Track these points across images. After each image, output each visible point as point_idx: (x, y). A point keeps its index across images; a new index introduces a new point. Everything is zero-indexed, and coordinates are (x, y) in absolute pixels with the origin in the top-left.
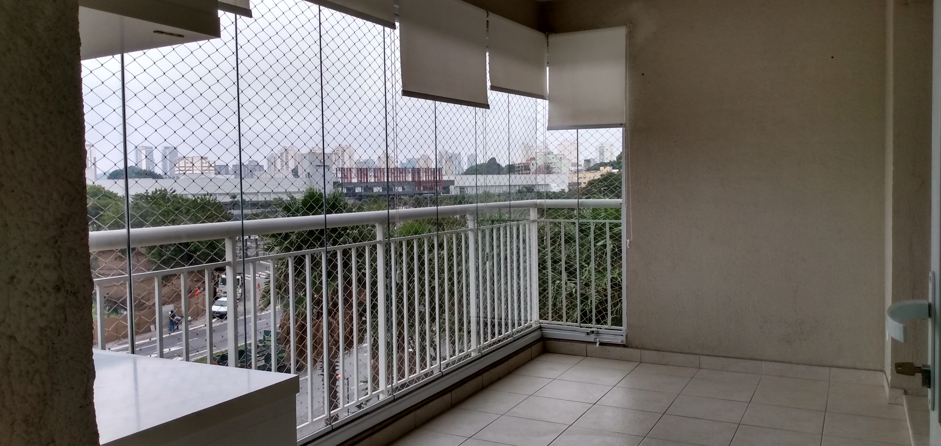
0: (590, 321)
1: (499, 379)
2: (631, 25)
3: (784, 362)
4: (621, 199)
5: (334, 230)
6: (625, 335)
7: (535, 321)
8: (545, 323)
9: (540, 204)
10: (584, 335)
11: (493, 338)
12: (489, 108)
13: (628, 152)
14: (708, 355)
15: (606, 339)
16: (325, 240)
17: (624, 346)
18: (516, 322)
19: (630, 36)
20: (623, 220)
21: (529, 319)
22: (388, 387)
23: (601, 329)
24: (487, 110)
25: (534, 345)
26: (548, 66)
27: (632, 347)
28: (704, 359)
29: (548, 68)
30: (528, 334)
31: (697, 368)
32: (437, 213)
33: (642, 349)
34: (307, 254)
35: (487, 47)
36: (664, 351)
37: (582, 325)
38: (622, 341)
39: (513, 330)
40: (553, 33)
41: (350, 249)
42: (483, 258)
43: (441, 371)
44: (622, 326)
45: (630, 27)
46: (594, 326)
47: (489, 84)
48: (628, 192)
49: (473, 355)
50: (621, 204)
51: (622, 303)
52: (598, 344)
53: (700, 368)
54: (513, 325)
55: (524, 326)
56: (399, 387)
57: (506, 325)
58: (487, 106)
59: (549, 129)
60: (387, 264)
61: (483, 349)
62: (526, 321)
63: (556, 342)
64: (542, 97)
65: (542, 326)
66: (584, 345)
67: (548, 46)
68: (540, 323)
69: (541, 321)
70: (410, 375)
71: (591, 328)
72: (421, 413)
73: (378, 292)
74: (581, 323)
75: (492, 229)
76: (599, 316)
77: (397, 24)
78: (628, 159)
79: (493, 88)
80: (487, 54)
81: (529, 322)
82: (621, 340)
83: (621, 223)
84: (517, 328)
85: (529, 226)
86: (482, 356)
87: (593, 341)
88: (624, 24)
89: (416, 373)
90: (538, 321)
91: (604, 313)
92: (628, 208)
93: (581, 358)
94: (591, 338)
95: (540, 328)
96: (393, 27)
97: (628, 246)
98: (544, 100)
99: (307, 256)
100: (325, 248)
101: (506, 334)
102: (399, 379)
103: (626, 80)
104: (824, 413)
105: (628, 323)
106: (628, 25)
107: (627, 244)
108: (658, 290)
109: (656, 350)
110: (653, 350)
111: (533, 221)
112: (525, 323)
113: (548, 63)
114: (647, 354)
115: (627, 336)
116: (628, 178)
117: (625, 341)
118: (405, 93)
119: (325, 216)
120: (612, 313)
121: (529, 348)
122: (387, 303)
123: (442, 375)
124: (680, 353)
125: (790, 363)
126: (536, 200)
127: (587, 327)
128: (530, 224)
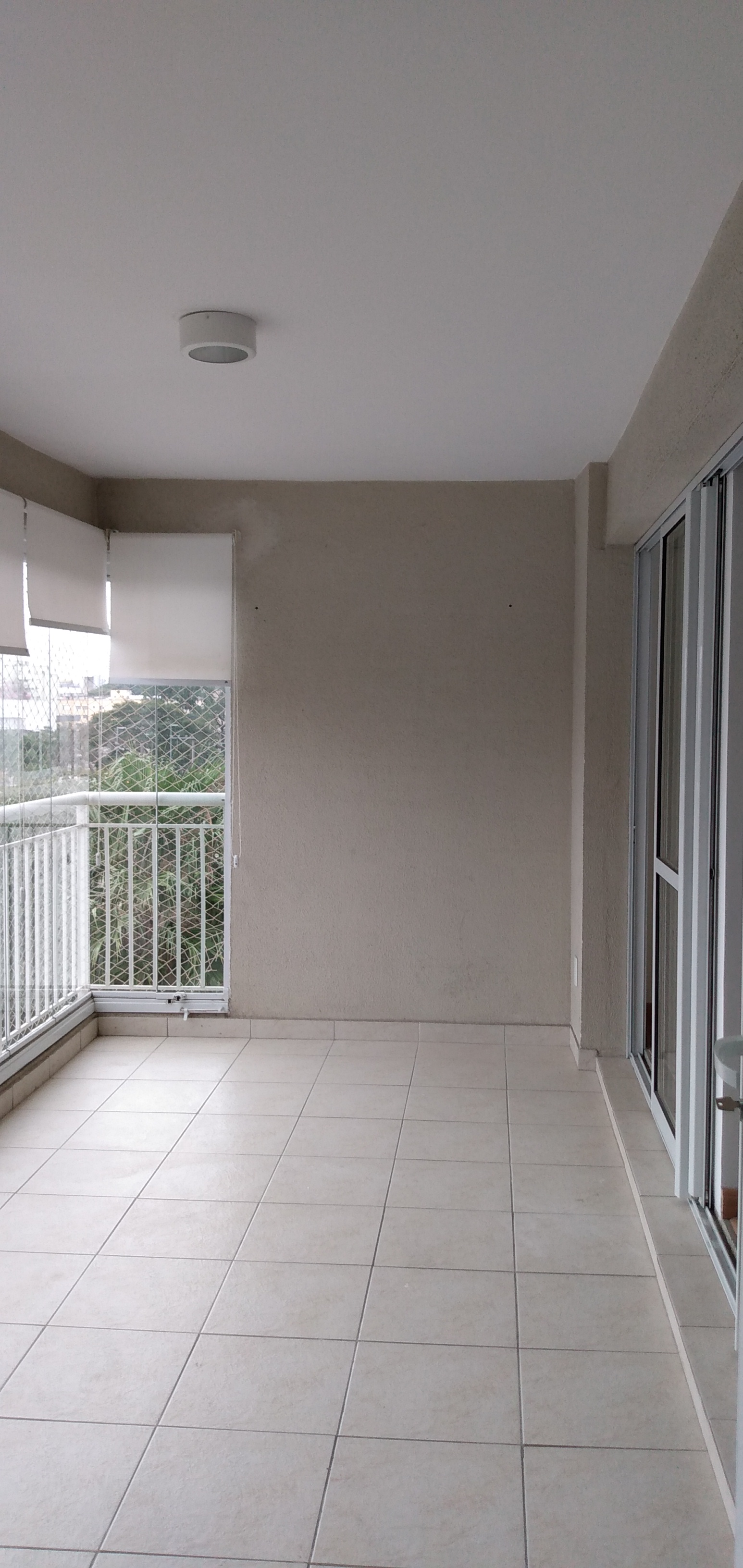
1: (36, 1089)
2: (240, 533)
3: (448, 1022)
4: (223, 791)
6: (226, 999)
7: (83, 988)
8: (100, 990)
9: (94, 800)
10: (165, 1003)
11: (22, 1023)
12: (28, 655)
13: (235, 723)
14: (346, 1020)
15: (197, 1008)
17: (226, 1016)
19: (238, 549)
20: (227, 826)
23: (190, 992)
24: (24, 656)
25: (85, 1026)
26: (108, 580)
27: (238, 1017)
28: (341, 1026)
29: (108, 584)
30: (74, 1010)
31: (331, 1040)
33: (251, 1017)
35: (25, 553)
36: (284, 1019)
39: (52, 1006)
40: (118, 532)
44: (223, 985)
45: (238, 535)
46: (178, 988)
47: (27, 615)
48: (235, 782)
50: (223, 800)
51: (223, 950)
52: (186, 1016)
53: (335, 1040)
54: (51, 997)
58: (25, 652)
61: (11, 1043)
62: (69, 989)
63: (118, 1018)
64: (99, 631)
65: (94, 995)
66: (163, 1020)
67: (108, 551)
68: (91, 990)
69: (93, 986)
71: (175, 991)
74: (160, 985)
76: (186, 972)
78: (235, 734)
79: (34, 622)
80: (25, 564)
81: (73, 989)
82: (221, 1008)
83: (223, 830)
84: (56, 1002)
85: (76, 835)
86: (11, 1056)
87: (178, 1012)
88: (231, 531)
90: (87, 987)
91: (195, 966)
92: (235, 808)
93: (159, 1040)
94: (176, 1007)
95: (92, 997)
97: (235, 865)
98: (104, 636)
101: (42, 1013)
103: (233, 614)
104: (505, 1093)
105: (232, 979)
106: (235, 532)
107: (232, 862)
109: (273, 1018)
110: (268, 1018)
111: (82, 827)
113: (108, 576)
114: (260, 1026)
115: (230, 999)
116: (235, 762)
117: (227, 1008)
121: (77, 1032)
126: (87, 793)
127: (168, 991)
128: (75, 832)
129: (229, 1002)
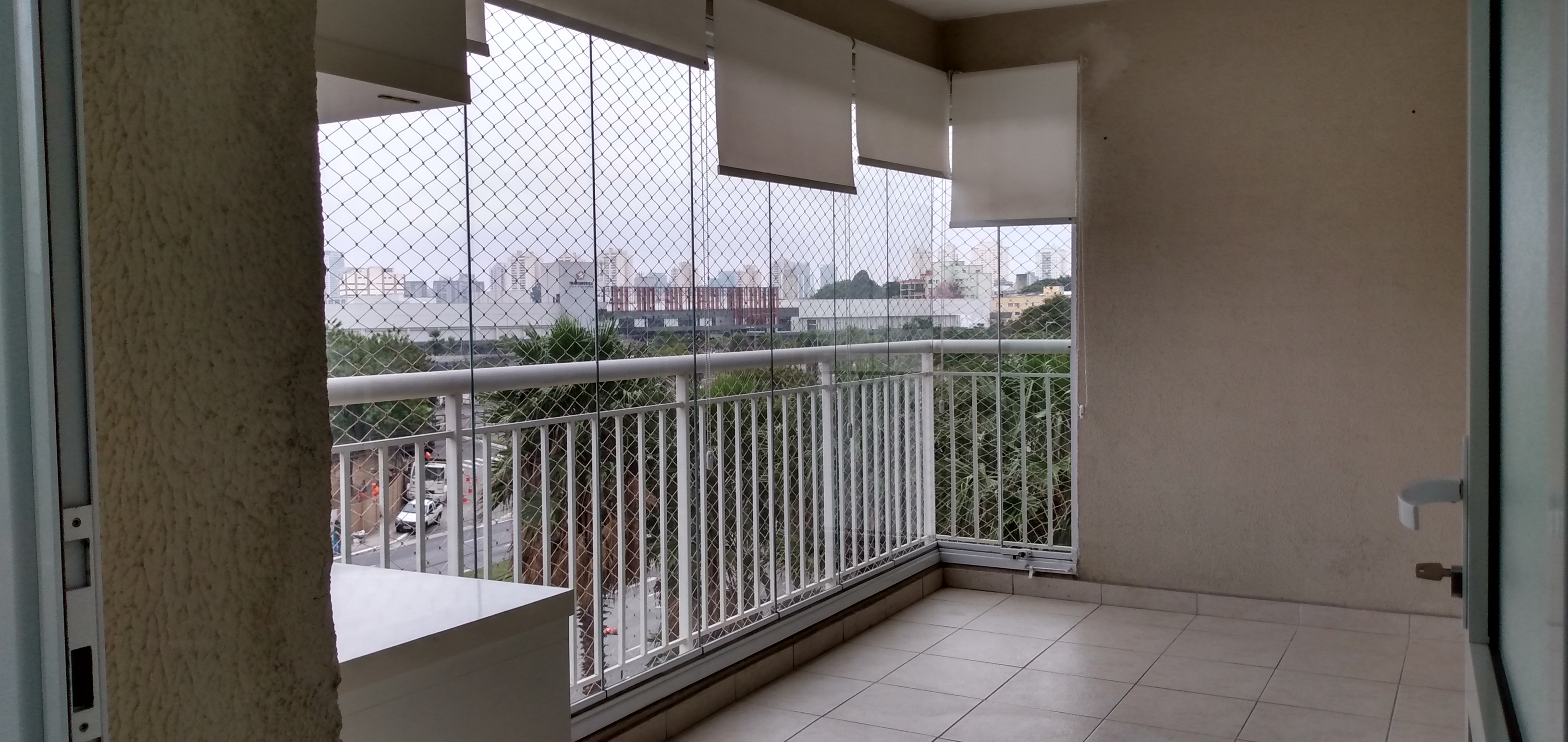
0: (1017, 537)
1: (871, 627)
2: (1086, 59)
3: (1334, 605)
4: (1070, 339)
5: (609, 385)
6: (1075, 559)
7: (930, 537)
8: (946, 540)
9: (938, 348)
10: (1009, 559)
11: (859, 562)
12: (856, 193)
13: (1081, 264)
14: (1210, 594)
15: (1045, 566)
16: (597, 401)
17: (1074, 577)
18: (898, 538)
19: (1084, 77)
20: (1073, 376)
21: (919, 533)
22: (694, 634)
23: (1037, 549)
24: (852, 195)
25: (927, 574)
26: (950, 125)
27: (1088, 580)
28: (1205, 599)
29: (951, 128)
30: (917, 557)
31: (1193, 614)
32: (772, 360)
33: (1103, 582)
34: (570, 423)
35: (853, 95)
36: (1139, 586)
37: (1006, 542)
38: (1071, 570)
39: (893, 550)
40: (961, 72)
41: (635, 415)
42: (845, 434)
43: (776, 612)
44: (1071, 546)
45: (1084, 62)
46: (1025, 545)
47: (856, 154)
48: (1080, 328)
49: (828, 588)
50: (1069, 347)
51: (1070, 508)
52: (1031, 574)
53: (1197, 614)
54: (894, 543)
55: (911, 543)
56: (710, 636)
57: (883, 541)
58: (852, 190)
59: (953, 225)
60: (693, 438)
61: (845, 578)
62: (914, 536)
63: (963, 571)
64: (941, 174)
65: (940, 544)
66: (1008, 576)
67: (951, 93)
68: (937, 540)
69: (939, 536)
70: (727, 618)
71: (1020, 548)
72: (745, 677)
73: (678, 485)
74: (1005, 540)
75: (860, 386)
76: (1034, 529)
77: (711, 61)
78: (1081, 275)
79: (863, 161)
80: (854, 106)
81: (919, 537)
82: (1068, 569)
83: (1069, 379)
84: (899, 547)
85: (920, 383)
86: (843, 590)
87: (1023, 568)
88: (1076, 58)
89: (737, 614)
90: (933, 537)
91: (1042, 523)
92: (1081, 354)
93: (1003, 596)
94: (1021, 564)
95: (938, 547)
96: (705, 66)
97: (1080, 415)
98: (944, 180)
99: (568, 425)
100: (597, 413)
101: (881, 555)
102: (711, 623)
103: (1078, 147)
104: (1397, 686)
105: (1080, 540)
106: (1081, 59)
107: (1079, 413)
108: (1129, 487)
109: (1126, 585)
110: (1121, 584)
111: (927, 375)
112: (913, 540)
113: (951, 119)
114: (1112, 592)
115: (1078, 561)
116: (1081, 305)
117: (1075, 570)
118: (724, 170)
119: (597, 363)
120: (1055, 524)
121: (918, 578)
122: (693, 501)
123: (779, 618)
124: (1166, 589)
125: (1345, 606)
126: (930, 341)
127: (1013, 547)
128: (921, 380)
129: (1078, 562)
